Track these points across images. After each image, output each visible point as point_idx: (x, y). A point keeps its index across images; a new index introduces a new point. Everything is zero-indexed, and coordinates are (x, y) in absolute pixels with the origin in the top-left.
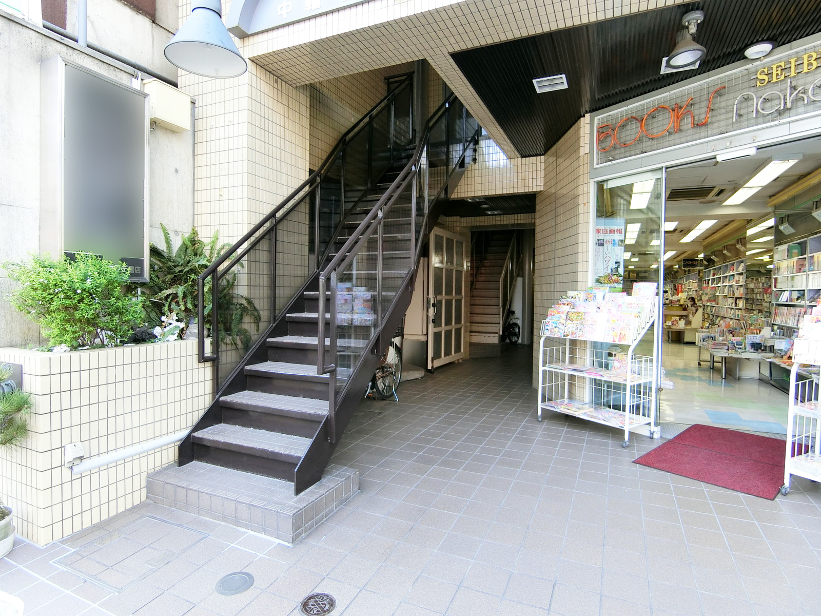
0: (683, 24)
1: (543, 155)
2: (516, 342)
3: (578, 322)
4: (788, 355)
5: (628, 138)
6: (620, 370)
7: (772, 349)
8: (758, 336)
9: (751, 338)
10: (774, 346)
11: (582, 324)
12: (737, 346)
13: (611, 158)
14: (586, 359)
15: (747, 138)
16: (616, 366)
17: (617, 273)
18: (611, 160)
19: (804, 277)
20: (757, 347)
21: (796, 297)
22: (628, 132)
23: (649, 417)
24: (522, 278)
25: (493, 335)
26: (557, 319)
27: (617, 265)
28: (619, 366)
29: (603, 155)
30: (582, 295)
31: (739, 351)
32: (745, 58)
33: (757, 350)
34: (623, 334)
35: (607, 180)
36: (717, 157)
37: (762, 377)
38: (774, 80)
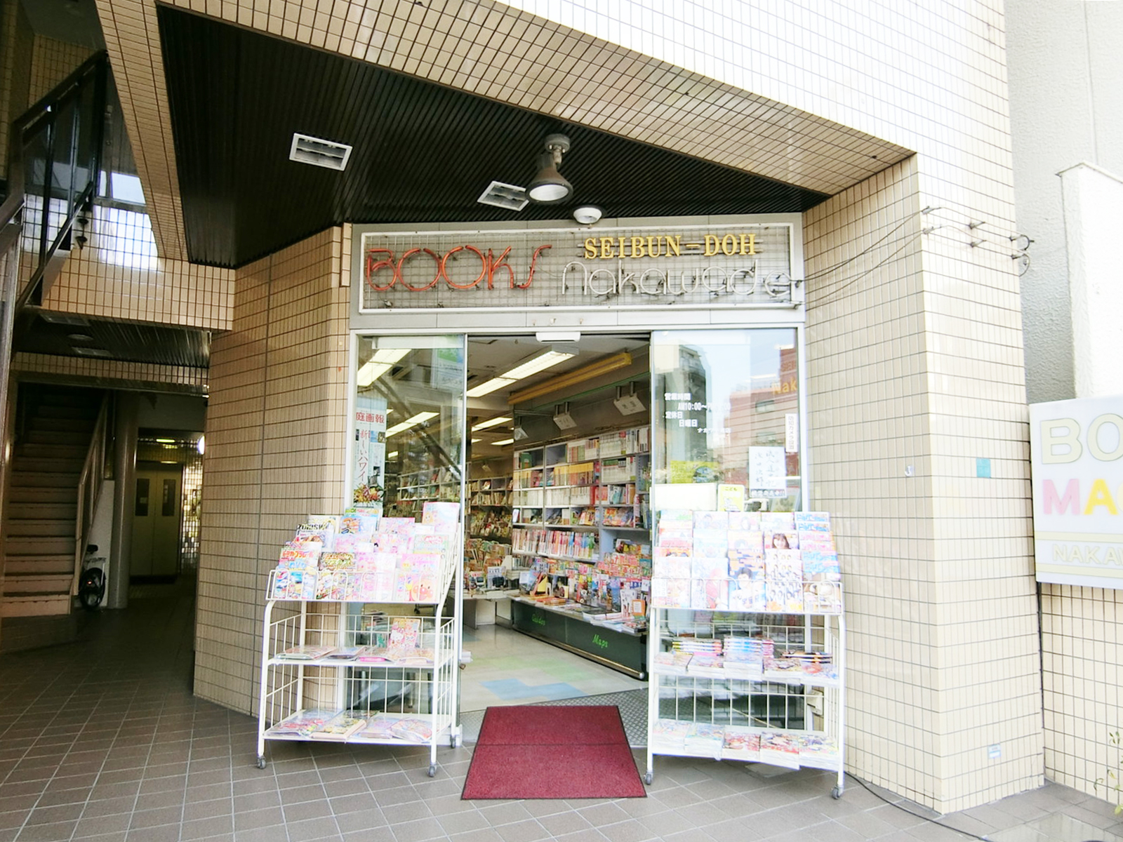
0: (546, 145)
1: (235, 268)
2: (97, 604)
3: (344, 571)
4: (534, 591)
5: (415, 279)
6: (403, 645)
7: (515, 584)
8: (500, 568)
9: (494, 572)
10: (518, 580)
11: (350, 574)
12: (478, 584)
13: (389, 304)
14: (337, 635)
15: (573, 319)
16: (396, 640)
17: (376, 485)
18: (388, 307)
19: (541, 492)
20: (499, 582)
21: (530, 517)
22: (415, 271)
23: (447, 713)
24: (113, 482)
25: (56, 597)
26: (301, 567)
27: (376, 471)
28: (401, 639)
29: (375, 296)
30: (338, 522)
31: (481, 589)
32: (572, 218)
33: (499, 586)
34: (425, 586)
35: (377, 337)
36: (537, 334)
37: (500, 620)
38: (603, 256)
